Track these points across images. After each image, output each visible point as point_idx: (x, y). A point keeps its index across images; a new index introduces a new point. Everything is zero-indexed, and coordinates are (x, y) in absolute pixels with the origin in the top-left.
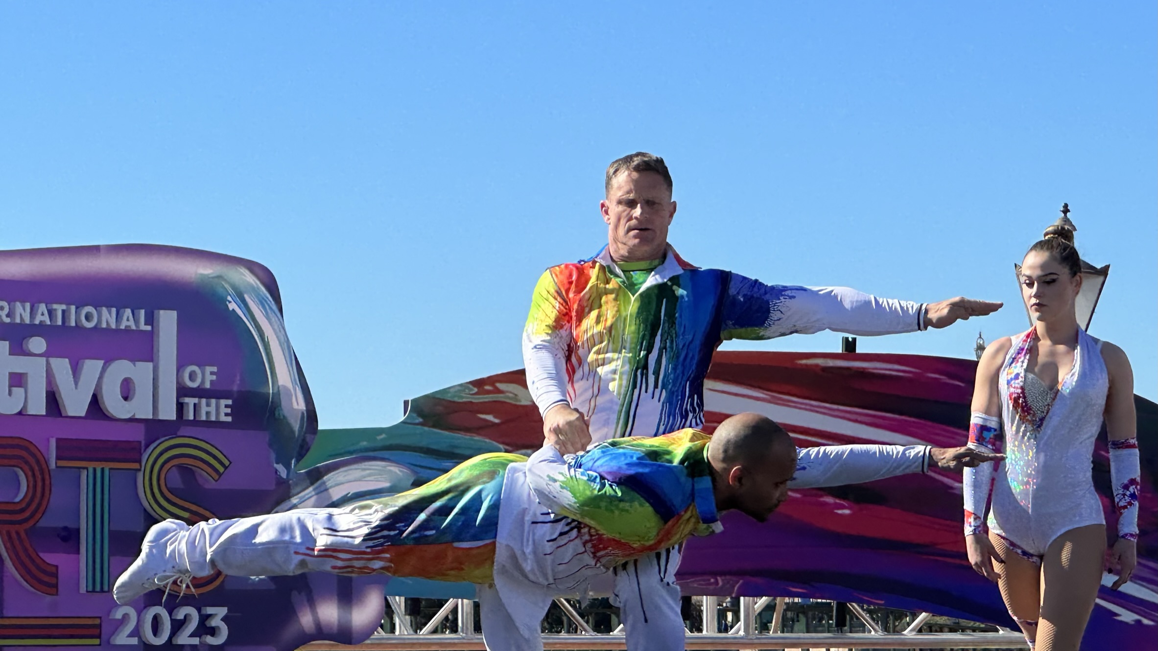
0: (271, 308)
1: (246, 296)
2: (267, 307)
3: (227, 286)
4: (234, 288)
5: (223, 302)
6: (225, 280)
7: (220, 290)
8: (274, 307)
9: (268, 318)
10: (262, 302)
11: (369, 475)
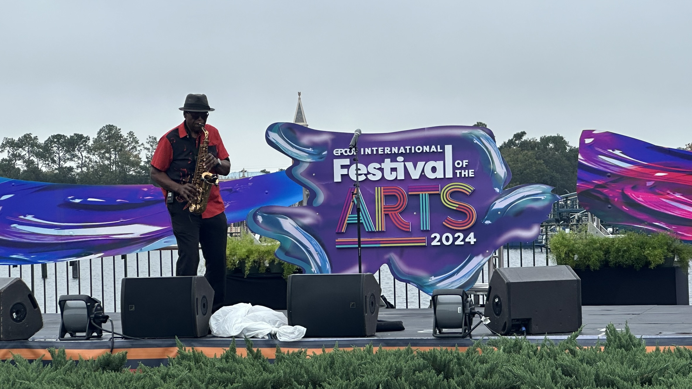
0: (491, 141)
1: (481, 138)
2: (490, 141)
3: (473, 135)
4: (476, 136)
5: (472, 140)
6: (473, 134)
7: (471, 137)
8: (492, 140)
9: (490, 144)
10: (487, 139)
11: (533, 189)
